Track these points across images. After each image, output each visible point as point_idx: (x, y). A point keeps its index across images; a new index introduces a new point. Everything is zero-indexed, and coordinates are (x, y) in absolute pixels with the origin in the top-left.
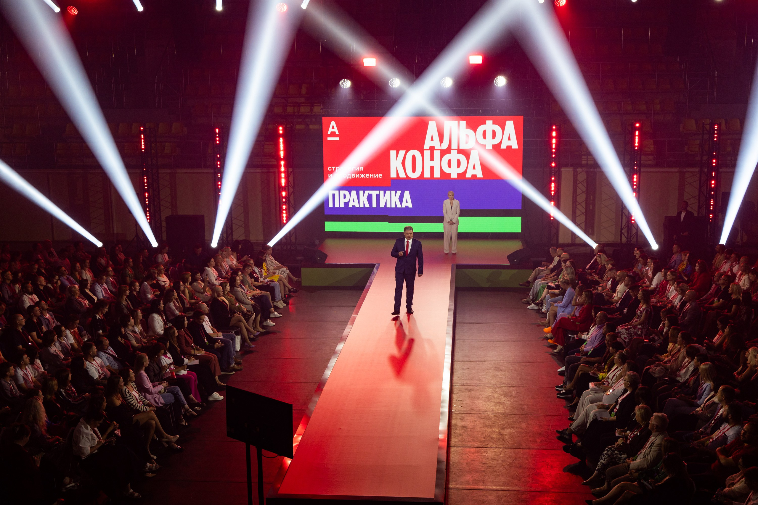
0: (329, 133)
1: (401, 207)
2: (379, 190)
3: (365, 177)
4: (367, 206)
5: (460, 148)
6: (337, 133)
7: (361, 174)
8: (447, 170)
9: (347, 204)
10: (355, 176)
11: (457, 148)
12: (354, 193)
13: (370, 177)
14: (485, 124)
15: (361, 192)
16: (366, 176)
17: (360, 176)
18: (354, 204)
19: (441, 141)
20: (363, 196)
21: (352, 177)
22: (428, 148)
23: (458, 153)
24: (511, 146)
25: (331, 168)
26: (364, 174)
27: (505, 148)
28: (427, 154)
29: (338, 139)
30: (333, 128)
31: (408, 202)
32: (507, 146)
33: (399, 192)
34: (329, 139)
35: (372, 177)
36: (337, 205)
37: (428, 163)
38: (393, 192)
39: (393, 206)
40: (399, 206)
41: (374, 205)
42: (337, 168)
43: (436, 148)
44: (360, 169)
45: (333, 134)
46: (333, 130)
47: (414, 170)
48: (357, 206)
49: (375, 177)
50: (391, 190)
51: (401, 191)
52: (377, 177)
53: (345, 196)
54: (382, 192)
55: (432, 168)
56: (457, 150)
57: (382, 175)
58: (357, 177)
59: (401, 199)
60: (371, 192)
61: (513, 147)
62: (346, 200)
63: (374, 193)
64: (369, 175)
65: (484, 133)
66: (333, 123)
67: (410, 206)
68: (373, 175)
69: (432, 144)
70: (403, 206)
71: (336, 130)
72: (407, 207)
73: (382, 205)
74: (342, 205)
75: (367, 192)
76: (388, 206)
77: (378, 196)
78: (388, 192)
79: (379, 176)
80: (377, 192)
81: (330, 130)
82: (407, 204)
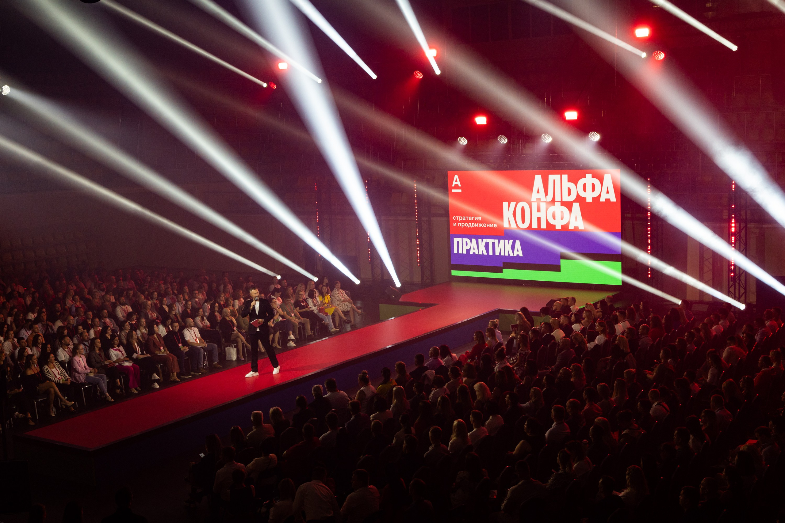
0: (453, 185)
1: (513, 255)
2: (495, 239)
3: (482, 226)
4: (485, 253)
5: (564, 200)
6: (460, 185)
7: (479, 224)
8: (552, 222)
9: (468, 251)
10: (475, 225)
11: (560, 201)
12: (474, 240)
13: (487, 227)
14: (585, 177)
15: (480, 240)
16: (484, 225)
17: (479, 225)
18: (474, 251)
19: (546, 193)
20: (482, 243)
21: (473, 226)
22: (535, 200)
23: (561, 205)
24: (609, 199)
25: (455, 217)
26: (482, 224)
27: (604, 200)
28: (534, 206)
29: (460, 191)
30: (456, 181)
31: (518, 251)
32: (606, 199)
33: (511, 241)
34: (454, 191)
35: (488, 226)
36: (461, 252)
37: (535, 215)
38: (506, 241)
39: (507, 254)
40: (511, 254)
41: (491, 253)
42: (460, 217)
43: (542, 200)
44: (478, 219)
45: (456, 187)
46: (456, 183)
47: (523, 221)
48: (477, 253)
49: (491, 227)
50: (504, 239)
51: (512, 241)
52: (493, 227)
53: (467, 243)
54: (497, 241)
55: (539, 219)
56: (560, 203)
57: (496, 225)
58: (476, 226)
59: (513, 247)
60: (488, 240)
61: (612, 201)
62: (468, 248)
63: (490, 241)
64: (486, 225)
65: (585, 186)
66: (456, 177)
67: (521, 255)
68: (489, 224)
69: (538, 196)
70: (515, 255)
71: (458, 183)
72: (518, 255)
73: (497, 253)
74: (465, 252)
75: (484, 240)
76: (502, 254)
77: (494, 244)
78: (502, 241)
79: (494, 225)
80: (493, 241)
81: (454, 183)
82: (518, 253)
